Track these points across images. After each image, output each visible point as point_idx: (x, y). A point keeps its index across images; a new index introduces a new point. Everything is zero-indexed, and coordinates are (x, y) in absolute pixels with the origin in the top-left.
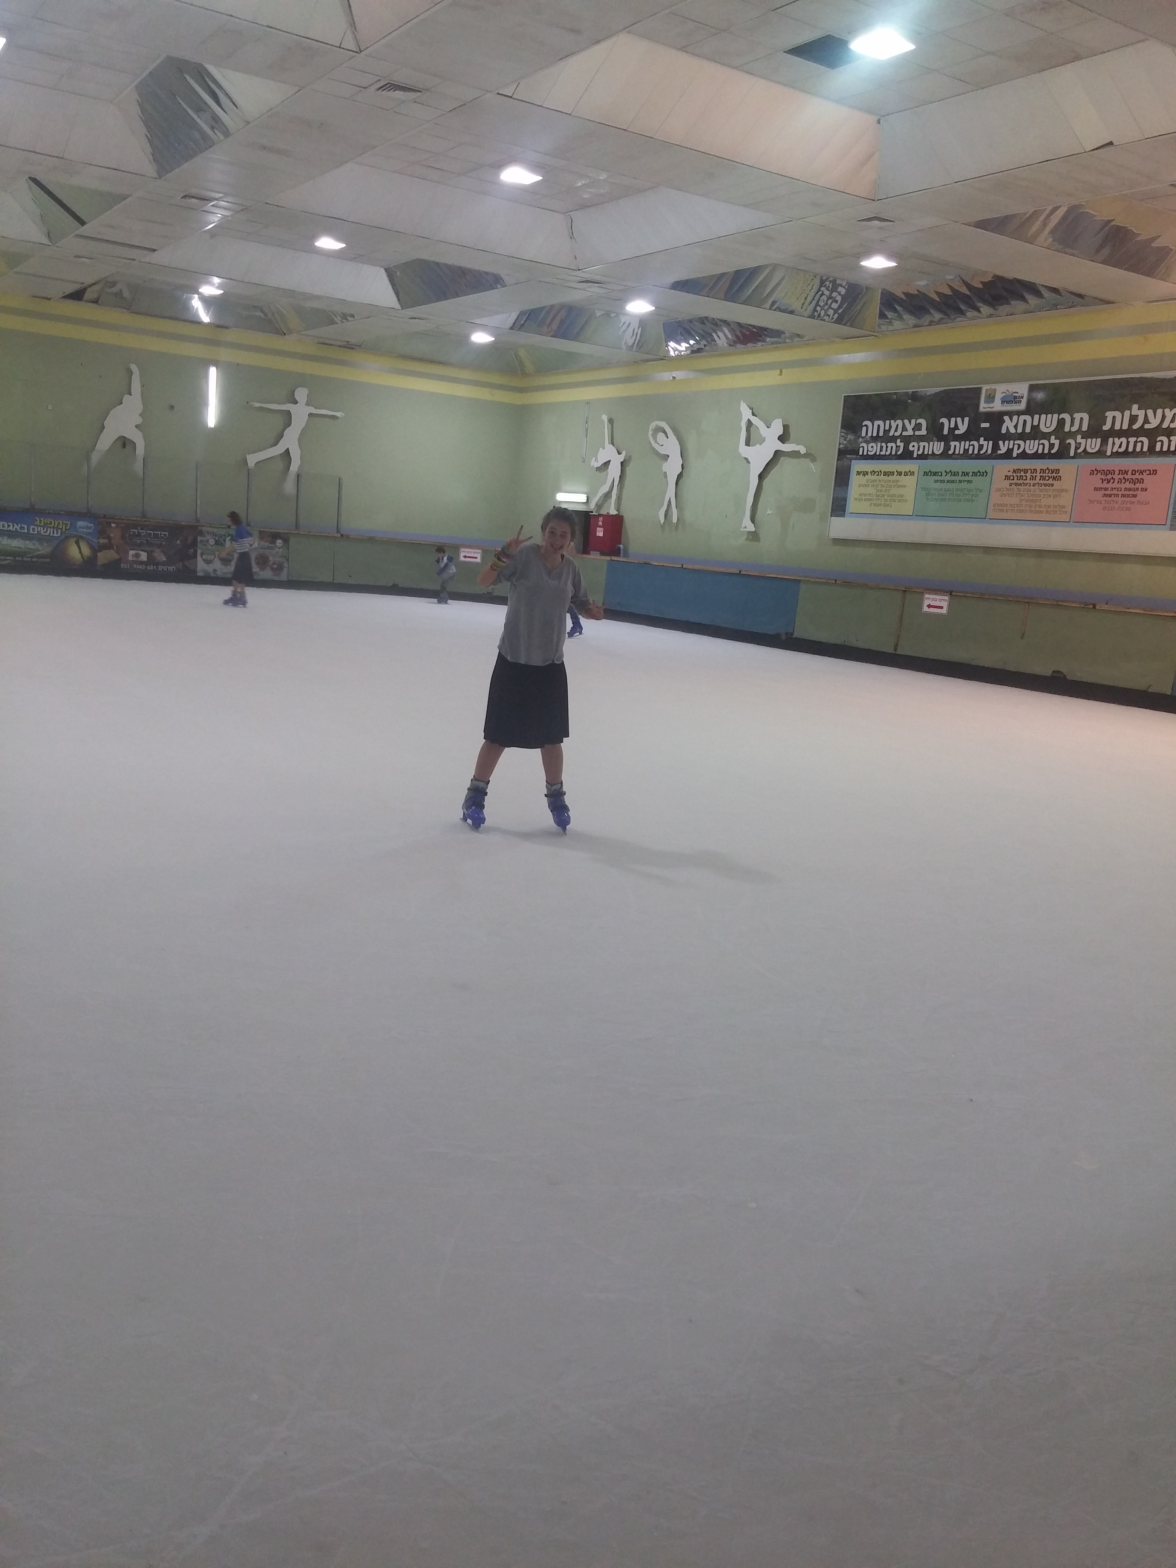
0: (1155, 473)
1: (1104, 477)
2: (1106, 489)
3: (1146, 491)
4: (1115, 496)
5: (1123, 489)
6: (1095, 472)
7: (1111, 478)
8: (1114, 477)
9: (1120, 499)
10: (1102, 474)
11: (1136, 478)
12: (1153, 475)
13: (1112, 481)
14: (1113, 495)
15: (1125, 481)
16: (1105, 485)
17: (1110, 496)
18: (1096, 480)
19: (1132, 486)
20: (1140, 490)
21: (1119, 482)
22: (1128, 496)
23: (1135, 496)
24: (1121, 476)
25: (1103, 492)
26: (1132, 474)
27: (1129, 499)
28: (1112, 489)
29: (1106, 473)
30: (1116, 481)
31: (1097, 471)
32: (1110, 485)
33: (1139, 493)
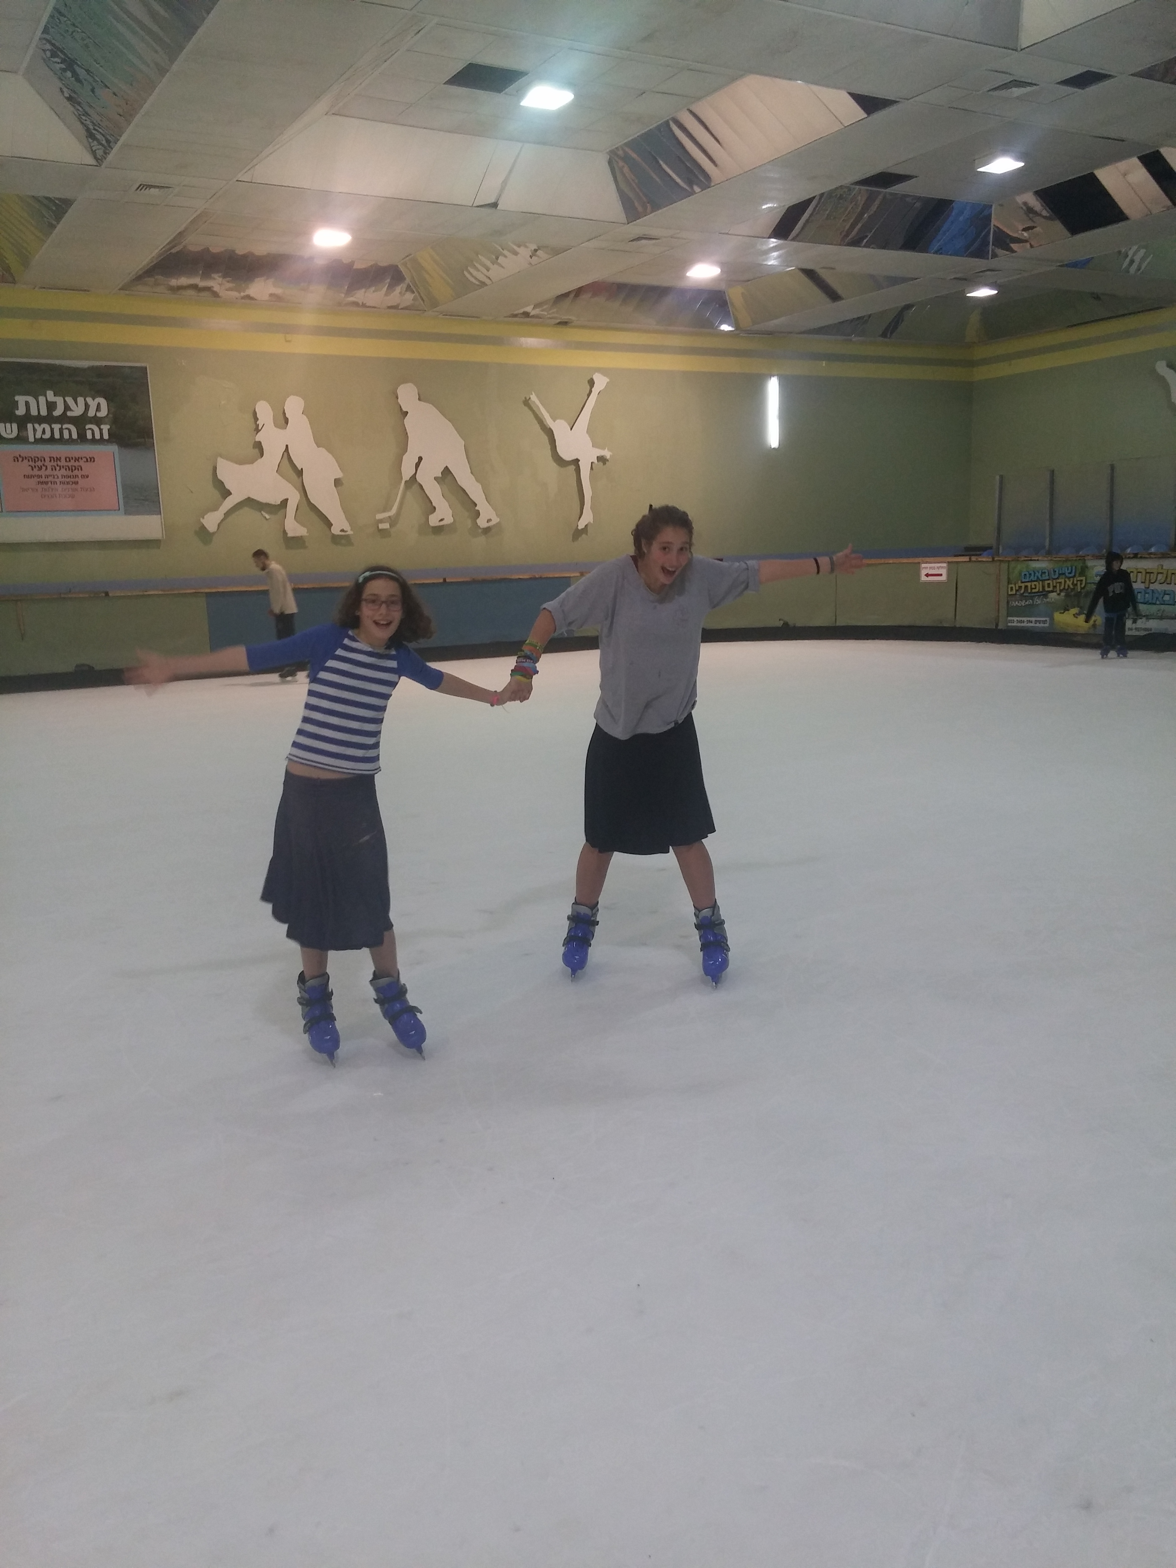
0: (92, 460)
1: (33, 464)
2: (40, 476)
3: (87, 477)
4: (53, 483)
5: (60, 477)
6: (20, 459)
7: (42, 465)
8: (45, 464)
9: (59, 487)
10: (29, 461)
11: (74, 466)
12: (92, 463)
13: (44, 468)
14: (50, 483)
15: (60, 469)
16: (36, 472)
17: (47, 483)
18: (24, 467)
19: (70, 473)
20: (80, 476)
21: (54, 468)
22: (68, 483)
23: (77, 483)
24: (55, 464)
25: (36, 479)
26: (66, 461)
27: (69, 486)
28: (47, 476)
29: (35, 459)
30: (49, 468)
31: (23, 458)
32: (43, 472)
33: (80, 480)
